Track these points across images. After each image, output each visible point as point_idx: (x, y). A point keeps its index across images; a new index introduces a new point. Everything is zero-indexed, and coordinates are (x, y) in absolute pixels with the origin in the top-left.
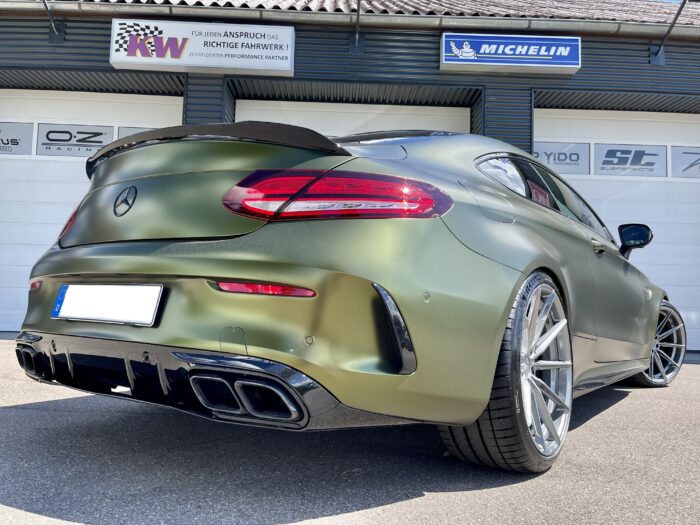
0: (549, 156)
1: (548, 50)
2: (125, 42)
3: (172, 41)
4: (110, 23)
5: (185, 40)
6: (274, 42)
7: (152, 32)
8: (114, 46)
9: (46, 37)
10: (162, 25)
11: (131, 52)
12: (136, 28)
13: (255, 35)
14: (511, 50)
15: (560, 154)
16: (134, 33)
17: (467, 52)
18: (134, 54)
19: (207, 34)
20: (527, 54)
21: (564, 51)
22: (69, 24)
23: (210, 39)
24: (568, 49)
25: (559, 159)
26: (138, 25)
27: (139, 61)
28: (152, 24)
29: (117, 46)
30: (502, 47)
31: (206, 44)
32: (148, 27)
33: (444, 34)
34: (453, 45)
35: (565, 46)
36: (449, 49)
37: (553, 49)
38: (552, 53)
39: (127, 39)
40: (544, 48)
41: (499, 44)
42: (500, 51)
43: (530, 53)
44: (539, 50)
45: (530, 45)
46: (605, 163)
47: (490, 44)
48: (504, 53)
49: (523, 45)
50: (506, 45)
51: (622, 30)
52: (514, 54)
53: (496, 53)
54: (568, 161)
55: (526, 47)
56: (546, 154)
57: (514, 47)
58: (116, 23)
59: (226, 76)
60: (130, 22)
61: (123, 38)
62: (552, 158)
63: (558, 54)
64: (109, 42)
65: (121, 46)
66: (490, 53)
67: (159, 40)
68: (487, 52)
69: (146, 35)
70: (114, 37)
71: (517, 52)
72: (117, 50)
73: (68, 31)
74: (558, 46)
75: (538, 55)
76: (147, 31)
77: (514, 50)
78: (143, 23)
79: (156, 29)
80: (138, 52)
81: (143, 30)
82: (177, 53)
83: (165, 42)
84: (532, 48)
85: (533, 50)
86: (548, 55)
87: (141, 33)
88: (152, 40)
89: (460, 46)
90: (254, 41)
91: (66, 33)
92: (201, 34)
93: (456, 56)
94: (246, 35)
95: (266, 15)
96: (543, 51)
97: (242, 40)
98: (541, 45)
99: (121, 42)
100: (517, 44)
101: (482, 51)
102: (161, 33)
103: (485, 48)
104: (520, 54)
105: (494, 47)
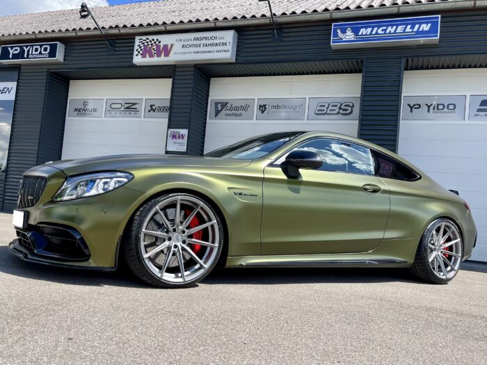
0: (429, 107)
1: (412, 28)
2: (141, 50)
3: (165, 46)
4: (134, 39)
5: (172, 45)
6: (221, 41)
7: (155, 43)
8: (136, 53)
9: (105, 50)
10: (160, 37)
11: (144, 56)
12: (148, 41)
13: (211, 38)
14: (382, 30)
15: (438, 105)
16: (146, 44)
17: (349, 35)
18: (145, 57)
19: (184, 41)
20: (395, 32)
21: (426, 27)
22: (117, 41)
23: (185, 43)
24: (429, 25)
25: (438, 109)
26: (148, 39)
27: (148, 61)
28: (155, 37)
29: (137, 53)
30: (376, 29)
31: (183, 46)
32: (153, 40)
33: (333, 24)
34: (339, 31)
35: (427, 23)
36: (336, 35)
37: (417, 26)
38: (415, 29)
39: (142, 48)
40: (409, 26)
41: (373, 28)
42: (374, 32)
43: (397, 31)
44: (405, 28)
45: (397, 26)
46: (479, 110)
47: (366, 28)
48: (377, 33)
49: (392, 26)
50: (379, 27)
51: (477, 5)
52: (385, 33)
53: (371, 34)
54: (446, 110)
55: (394, 27)
56: (427, 105)
57: (385, 28)
58: (137, 38)
59: (196, 65)
60: (144, 38)
61: (140, 47)
62: (431, 108)
63: (421, 29)
64: (133, 50)
65: (139, 52)
66: (366, 35)
67: (158, 47)
68: (364, 33)
69: (152, 44)
70: (136, 47)
71: (388, 32)
72: (137, 55)
73: (117, 45)
74: (421, 24)
75: (404, 32)
76: (153, 42)
77: (385, 30)
78: (151, 37)
79: (157, 40)
80: (147, 55)
81: (151, 41)
82: (167, 54)
83: (161, 47)
84: (400, 27)
85: (400, 29)
86: (412, 32)
87: (150, 43)
88: (155, 47)
89: (344, 32)
90: (211, 42)
91: (115, 47)
92: (181, 40)
93: (341, 39)
94: (206, 38)
95: (218, 24)
96: (408, 29)
97: (204, 42)
98: (407, 25)
99: (139, 50)
100: (387, 26)
101: (360, 33)
102: (160, 42)
103: (363, 31)
104: (390, 33)
105: (369, 30)
